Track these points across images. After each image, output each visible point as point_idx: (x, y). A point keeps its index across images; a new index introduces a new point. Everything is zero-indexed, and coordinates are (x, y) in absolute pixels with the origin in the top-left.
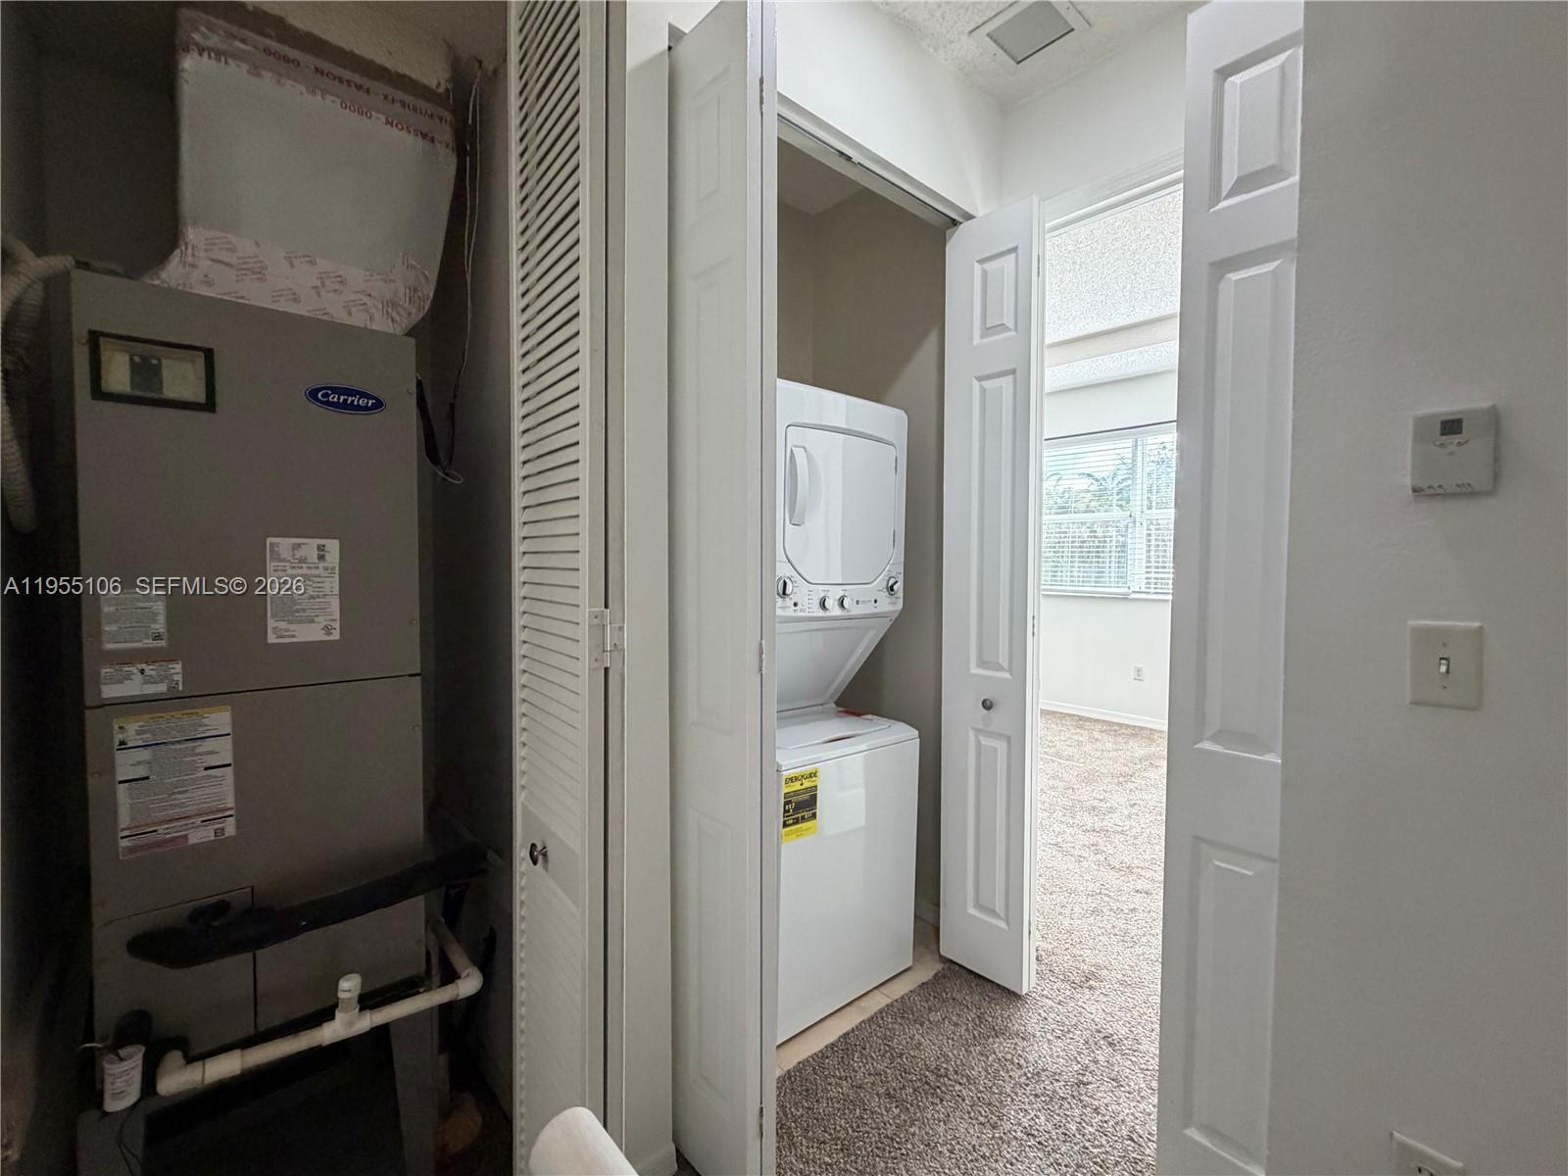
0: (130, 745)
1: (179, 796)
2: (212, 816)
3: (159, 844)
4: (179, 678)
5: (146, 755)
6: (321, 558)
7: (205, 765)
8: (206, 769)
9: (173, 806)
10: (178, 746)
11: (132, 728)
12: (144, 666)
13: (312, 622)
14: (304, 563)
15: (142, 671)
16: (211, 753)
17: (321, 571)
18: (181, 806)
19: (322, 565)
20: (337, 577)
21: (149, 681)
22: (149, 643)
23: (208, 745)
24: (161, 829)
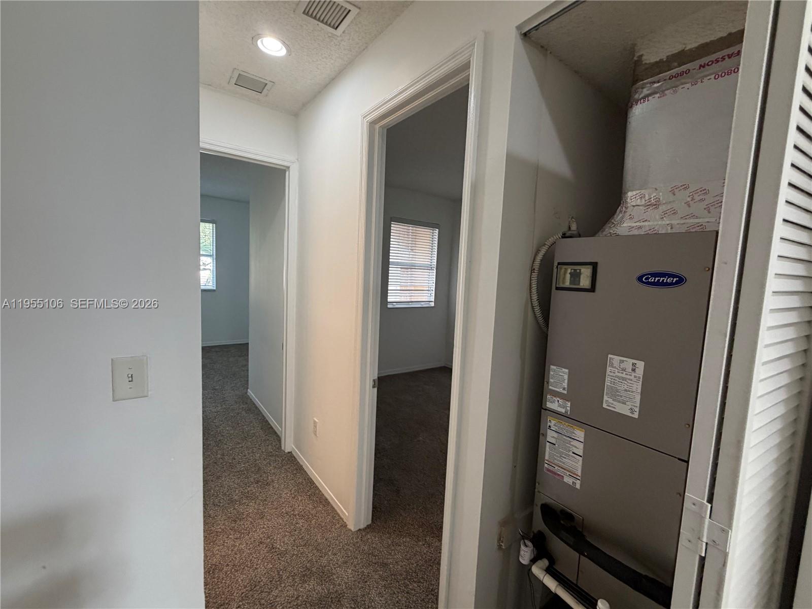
0: (552, 428)
1: (563, 459)
2: (573, 475)
3: (555, 474)
4: (569, 409)
5: (555, 435)
6: (634, 370)
7: (574, 451)
8: (573, 453)
9: (561, 461)
10: (565, 437)
11: (553, 422)
12: (559, 399)
13: (625, 404)
14: (625, 371)
15: (558, 401)
16: (576, 447)
17: (632, 377)
18: (564, 463)
19: (633, 374)
20: (641, 383)
21: (560, 406)
22: (561, 390)
23: (574, 443)
24: (556, 467)
